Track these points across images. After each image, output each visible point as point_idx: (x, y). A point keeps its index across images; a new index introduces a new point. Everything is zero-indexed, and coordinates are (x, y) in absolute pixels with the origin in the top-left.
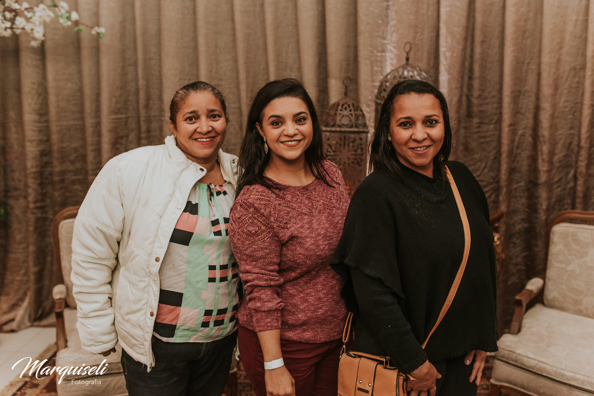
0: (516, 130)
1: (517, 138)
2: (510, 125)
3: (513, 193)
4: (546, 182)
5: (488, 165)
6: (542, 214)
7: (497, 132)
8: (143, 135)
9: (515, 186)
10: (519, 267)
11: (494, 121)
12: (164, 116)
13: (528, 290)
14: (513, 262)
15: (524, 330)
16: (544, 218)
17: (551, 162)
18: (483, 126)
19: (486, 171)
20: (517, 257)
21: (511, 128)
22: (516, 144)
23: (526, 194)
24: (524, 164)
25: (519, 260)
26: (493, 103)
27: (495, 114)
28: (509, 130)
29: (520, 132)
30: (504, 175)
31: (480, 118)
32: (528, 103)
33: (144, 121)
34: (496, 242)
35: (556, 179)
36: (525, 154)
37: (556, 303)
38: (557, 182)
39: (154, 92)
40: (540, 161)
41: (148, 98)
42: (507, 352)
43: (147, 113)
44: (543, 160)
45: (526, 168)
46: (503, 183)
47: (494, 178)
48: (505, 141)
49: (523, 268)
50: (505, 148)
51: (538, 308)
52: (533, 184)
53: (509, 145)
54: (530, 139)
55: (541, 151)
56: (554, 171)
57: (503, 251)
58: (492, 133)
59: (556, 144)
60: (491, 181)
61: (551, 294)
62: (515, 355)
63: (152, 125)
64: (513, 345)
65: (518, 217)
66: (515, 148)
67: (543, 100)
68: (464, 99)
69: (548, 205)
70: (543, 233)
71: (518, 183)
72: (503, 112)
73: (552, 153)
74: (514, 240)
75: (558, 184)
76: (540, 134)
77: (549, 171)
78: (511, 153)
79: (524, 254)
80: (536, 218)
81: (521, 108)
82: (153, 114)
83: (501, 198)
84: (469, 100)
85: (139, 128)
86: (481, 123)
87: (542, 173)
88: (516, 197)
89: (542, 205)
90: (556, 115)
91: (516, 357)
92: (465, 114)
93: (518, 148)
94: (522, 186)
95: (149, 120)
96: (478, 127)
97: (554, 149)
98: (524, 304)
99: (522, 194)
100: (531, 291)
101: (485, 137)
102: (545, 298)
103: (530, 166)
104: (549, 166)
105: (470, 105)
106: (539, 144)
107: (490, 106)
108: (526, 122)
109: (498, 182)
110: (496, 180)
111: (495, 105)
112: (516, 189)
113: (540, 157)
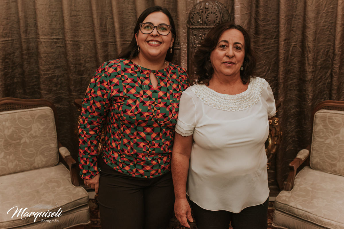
0: (290, 42)
1: (291, 48)
2: (285, 40)
3: (289, 87)
4: (311, 80)
5: (271, 68)
6: (309, 102)
7: (276, 45)
8: (25, 52)
9: (290, 82)
10: (294, 139)
11: (274, 37)
12: (39, 38)
13: (298, 159)
14: (290, 135)
15: (295, 187)
16: (310, 105)
17: (315, 65)
18: (267, 40)
19: (269, 72)
20: (292, 132)
21: (286, 42)
22: (290, 53)
23: (298, 88)
24: (296, 66)
25: (294, 134)
26: (273, 24)
27: (275, 32)
28: (285, 43)
29: (293, 44)
30: (282, 75)
31: (265, 35)
32: (297, 23)
33: (24, 42)
34: (276, 124)
35: (319, 77)
36: (296, 60)
37: (319, 166)
38: (319, 79)
39: (31, 21)
40: (307, 65)
41: (27, 26)
42: (283, 205)
43: (26, 36)
44: (309, 64)
45: (297, 70)
46: (281, 81)
47: (275, 77)
48: (282, 51)
49: (297, 139)
50: (282, 56)
51: (306, 169)
52: (302, 80)
53: (285, 54)
54: (300, 49)
55: (308, 57)
56: (317, 72)
57: (281, 130)
58: (273, 45)
59: (319, 52)
60: (274, 79)
61: (315, 160)
62: (288, 207)
63: (31, 45)
64: (287, 200)
65: (293, 104)
66: (290, 55)
67: (308, 21)
68: (253, 21)
69: (313, 96)
70: (310, 115)
71: (292, 80)
72: (280, 30)
73: (315, 59)
74: (290, 119)
75: (320, 81)
76: (307, 45)
77: (313, 72)
78: (286, 59)
79: (297, 130)
80: (305, 104)
81: (293, 27)
82: (30, 37)
83: (280, 92)
84: (256, 22)
85: (22, 47)
86: (266, 38)
87: (308, 73)
88: (291, 90)
89: (308, 96)
90: (318, 32)
91: (289, 208)
92: (254, 32)
93: (291, 55)
94: (294, 82)
95: (28, 41)
96: (263, 42)
97: (317, 56)
98: (295, 169)
99: (295, 88)
100: (300, 159)
101: (269, 48)
102: (310, 162)
103: (300, 68)
104: (313, 68)
105: (257, 26)
106: (306, 53)
107: (271, 26)
108: (297, 36)
109: (277, 80)
110: (276, 78)
111: (275, 26)
112: (291, 84)
113: (307, 62)
